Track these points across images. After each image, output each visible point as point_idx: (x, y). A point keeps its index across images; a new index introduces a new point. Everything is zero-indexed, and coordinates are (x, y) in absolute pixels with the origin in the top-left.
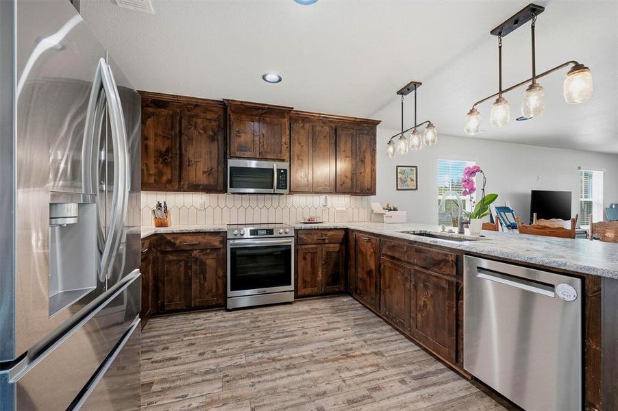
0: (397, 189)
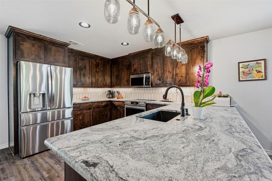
0: (239, 81)
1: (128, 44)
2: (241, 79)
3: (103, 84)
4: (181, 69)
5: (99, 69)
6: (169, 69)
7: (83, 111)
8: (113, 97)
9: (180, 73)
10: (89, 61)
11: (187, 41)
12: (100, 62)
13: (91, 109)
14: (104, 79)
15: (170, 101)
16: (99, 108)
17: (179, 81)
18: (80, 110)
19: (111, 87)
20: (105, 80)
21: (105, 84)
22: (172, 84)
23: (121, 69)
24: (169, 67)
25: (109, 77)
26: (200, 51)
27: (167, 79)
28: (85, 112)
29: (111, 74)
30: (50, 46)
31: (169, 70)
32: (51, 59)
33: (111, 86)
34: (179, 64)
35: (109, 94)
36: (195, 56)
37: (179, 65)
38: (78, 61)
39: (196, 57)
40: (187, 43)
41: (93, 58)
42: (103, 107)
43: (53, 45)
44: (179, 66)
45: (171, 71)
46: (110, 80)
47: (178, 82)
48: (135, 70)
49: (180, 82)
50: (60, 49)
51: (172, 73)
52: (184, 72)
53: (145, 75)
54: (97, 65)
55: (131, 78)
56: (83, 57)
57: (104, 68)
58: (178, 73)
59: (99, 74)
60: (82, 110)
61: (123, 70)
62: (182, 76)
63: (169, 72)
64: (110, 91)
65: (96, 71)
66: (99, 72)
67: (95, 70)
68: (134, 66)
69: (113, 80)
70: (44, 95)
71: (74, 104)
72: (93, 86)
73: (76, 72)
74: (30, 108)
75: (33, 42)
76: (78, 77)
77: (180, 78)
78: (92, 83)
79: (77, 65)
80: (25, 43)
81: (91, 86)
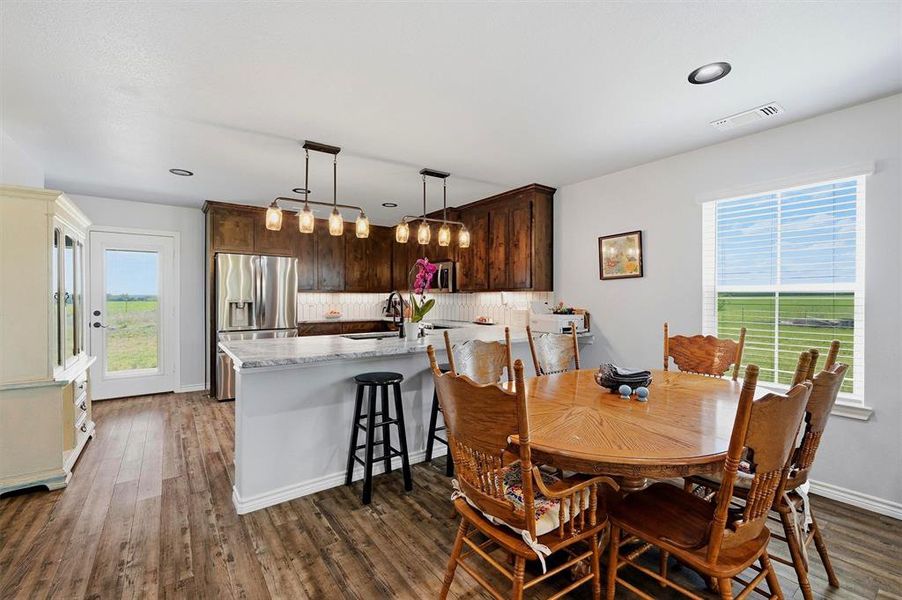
0: (602, 278)
1: (395, 206)
2: (605, 275)
4: (499, 252)
6: (480, 251)
14: (374, 272)
15: (488, 322)
17: (495, 279)
19: (392, 290)
20: (376, 275)
22: (485, 283)
24: (480, 248)
27: (478, 274)
29: (392, 263)
31: (480, 254)
35: (389, 307)
38: (315, 240)
44: (494, 245)
45: (483, 256)
46: (389, 275)
51: (484, 261)
53: (441, 265)
59: (362, 262)
62: (499, 269)
63: (480, 258)
65: (356, 257)
66: (361, 259)
67: (351, 256)
69: (395, 275)
70: (250, 305)
71: (304, 324)
72: (349, 288)
73: (313, 261)
74: (231, 325)
75: (237, 219)
76: (316, 272)
77: (498, 272)
78: (346, 284)
79: (315, 248)
80: (226, 222)
81: (342, 288)
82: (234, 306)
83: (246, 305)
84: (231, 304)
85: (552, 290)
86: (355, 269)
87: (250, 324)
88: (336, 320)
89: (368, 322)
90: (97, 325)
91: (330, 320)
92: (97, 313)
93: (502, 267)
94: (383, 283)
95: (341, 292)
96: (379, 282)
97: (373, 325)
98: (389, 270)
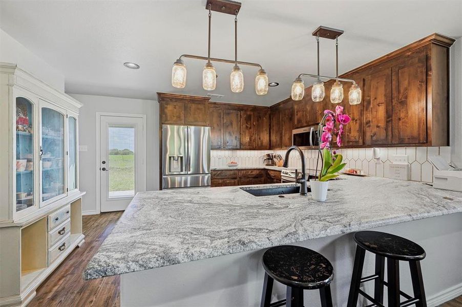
1: (278, 84)
3: (257, 145)
4: (376, 112)
5: (251, 124)
6: (353, 113)
7: (225, 180)
8: (273, 164)
9: (373, 120)
10: (237, 115)
11: (387, 55)
12: (252, 113)
13: (235, 178)
14: (259, 137)
15: (358, 173)
16: (249, 178)
17: (372, 136)
18: (222, 179)
19: (270, 149)
20: (260, 139)
21: (260, 145)
22: (359, 141)
23: (282, 120)
24: (353, 110)
25: (267, 134)
26: (417, 70)
27: (350, 133)
28: (228, 181)
30: (190, 105)
31: (353, 116)
32: (191, 119)
33: (270, 147)
34: (372, 102)
35: (268, 159)
36: (406, 82)
37: (372, 104)
38: (222, 116)
39: (409, 83)
40: (388, 58)
41: (242, 110)
42: (254, 178)
43: (194, 103)
44: (371, 106)
45: (357, 117)
46: (268, 138)
47: (370, 137)
48: (299, 121)
49: (374, 138)
50: (200, 106)
51: (358, 121)
52: (383, 118)
53: (312, 128)
54: (248, 119)
55: (294, 134)
56: (229, 111)
57: (258, 121)
58: (370, 121)
59: (251, 130)
60: (224, 178)
61: (284, 122)
62: (378, 127)
63: (353, 119)
64: (268, 155)
65: (247, 127)
66: (250, 128)
67: (244, 126)
68: (297, 115)
69: (272, 139)
70: (182, 158)
71: (215, 170)
72: (242, 147)
73: (220, 130)
74: (170, 171)
75: (175, 104)
76: (222, 137)
77: (375, 130)
78: (241, 144)
79: (222, 121)
80: (168, 106)
81: (238, 147)
82: (172, 158)
83: (179, 158)
84: (170, 157)
85: (448, 144)
86: (247, 134)
87: (182, 171)
88: (235, 168)
89: (255, 169)
90: (104, 169)
91: (231, 168)
92: (104, 162)
93: (382, 124)
94: (264, 144)
95: (238, 149)
96: (262, 143)
97: (258, 172)
98: (268, 135)
